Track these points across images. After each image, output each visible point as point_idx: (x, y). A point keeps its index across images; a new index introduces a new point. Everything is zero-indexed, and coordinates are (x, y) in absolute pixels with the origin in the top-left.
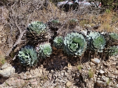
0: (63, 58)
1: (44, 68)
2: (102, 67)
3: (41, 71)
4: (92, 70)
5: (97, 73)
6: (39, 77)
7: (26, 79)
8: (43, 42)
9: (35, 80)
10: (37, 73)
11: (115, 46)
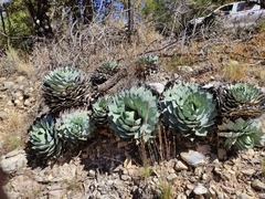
0: (119, 145)
1: (81, 164)
2: (205, 176)
3: (74, 170)
4: (178, 183)
5: (188, 192)
6: (66, 181)
7: (43, 183)
8: (69, 108)
9: (58, 187)
10: (66, 173)
11: (240, 120)
